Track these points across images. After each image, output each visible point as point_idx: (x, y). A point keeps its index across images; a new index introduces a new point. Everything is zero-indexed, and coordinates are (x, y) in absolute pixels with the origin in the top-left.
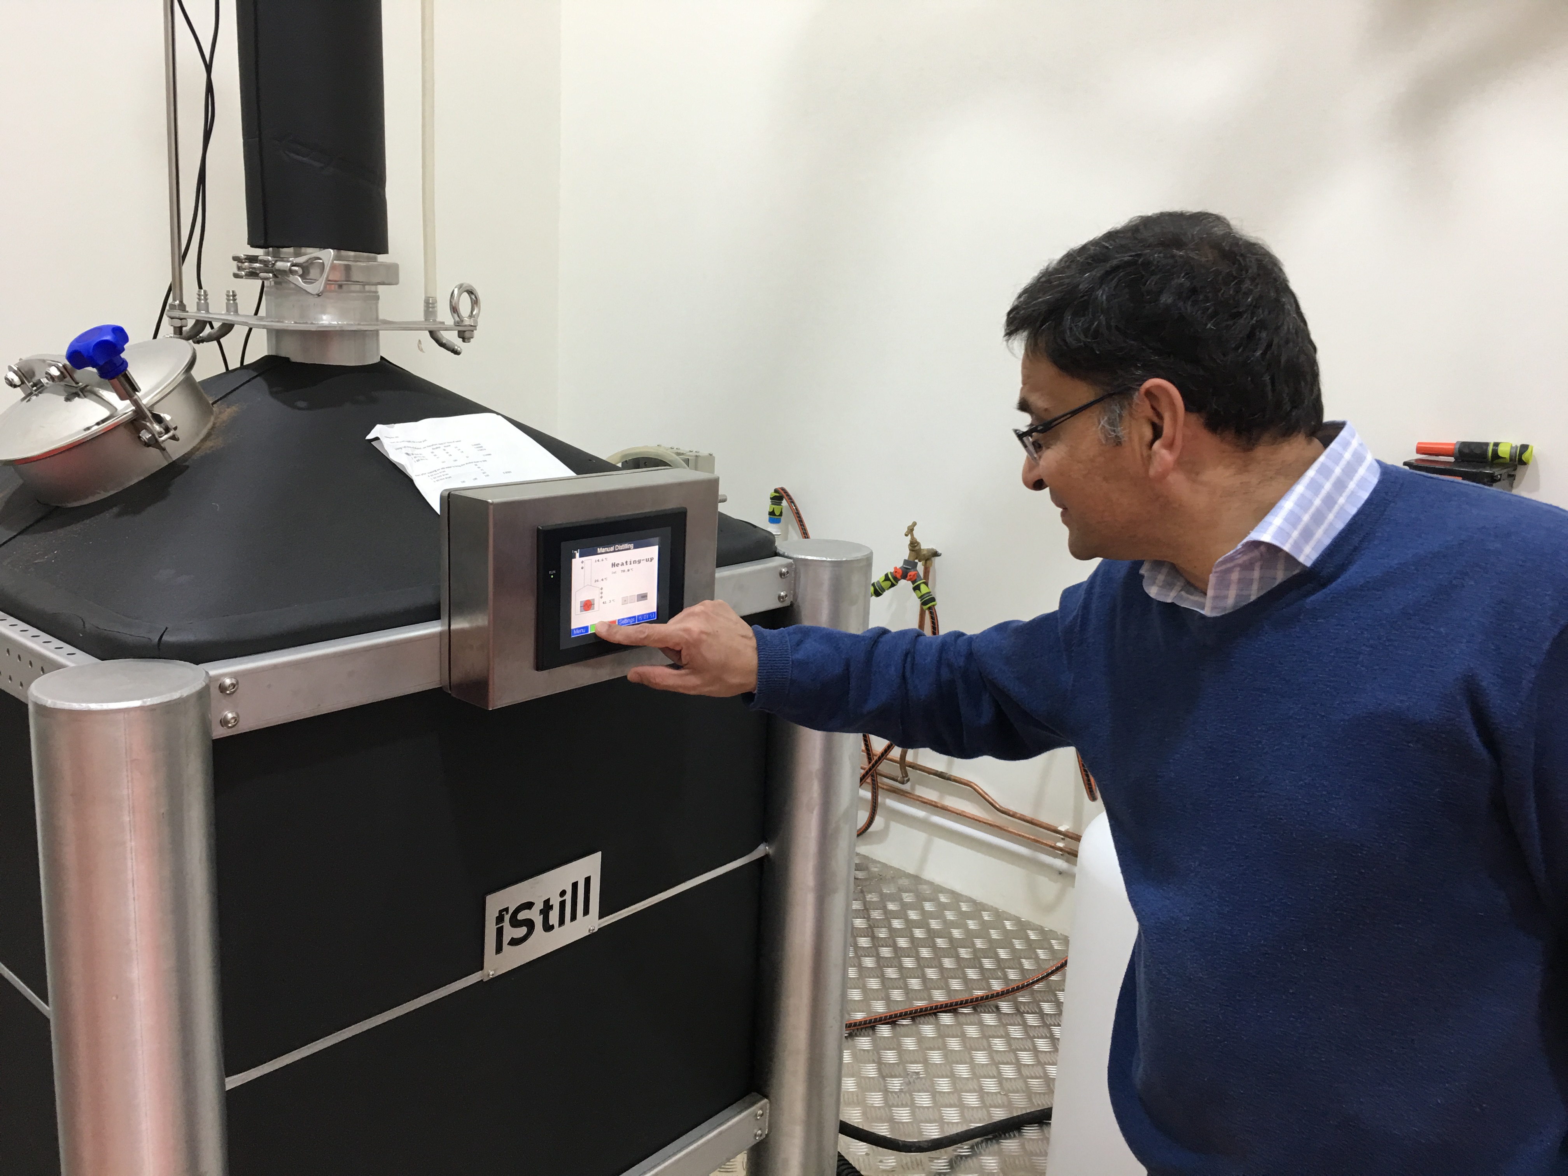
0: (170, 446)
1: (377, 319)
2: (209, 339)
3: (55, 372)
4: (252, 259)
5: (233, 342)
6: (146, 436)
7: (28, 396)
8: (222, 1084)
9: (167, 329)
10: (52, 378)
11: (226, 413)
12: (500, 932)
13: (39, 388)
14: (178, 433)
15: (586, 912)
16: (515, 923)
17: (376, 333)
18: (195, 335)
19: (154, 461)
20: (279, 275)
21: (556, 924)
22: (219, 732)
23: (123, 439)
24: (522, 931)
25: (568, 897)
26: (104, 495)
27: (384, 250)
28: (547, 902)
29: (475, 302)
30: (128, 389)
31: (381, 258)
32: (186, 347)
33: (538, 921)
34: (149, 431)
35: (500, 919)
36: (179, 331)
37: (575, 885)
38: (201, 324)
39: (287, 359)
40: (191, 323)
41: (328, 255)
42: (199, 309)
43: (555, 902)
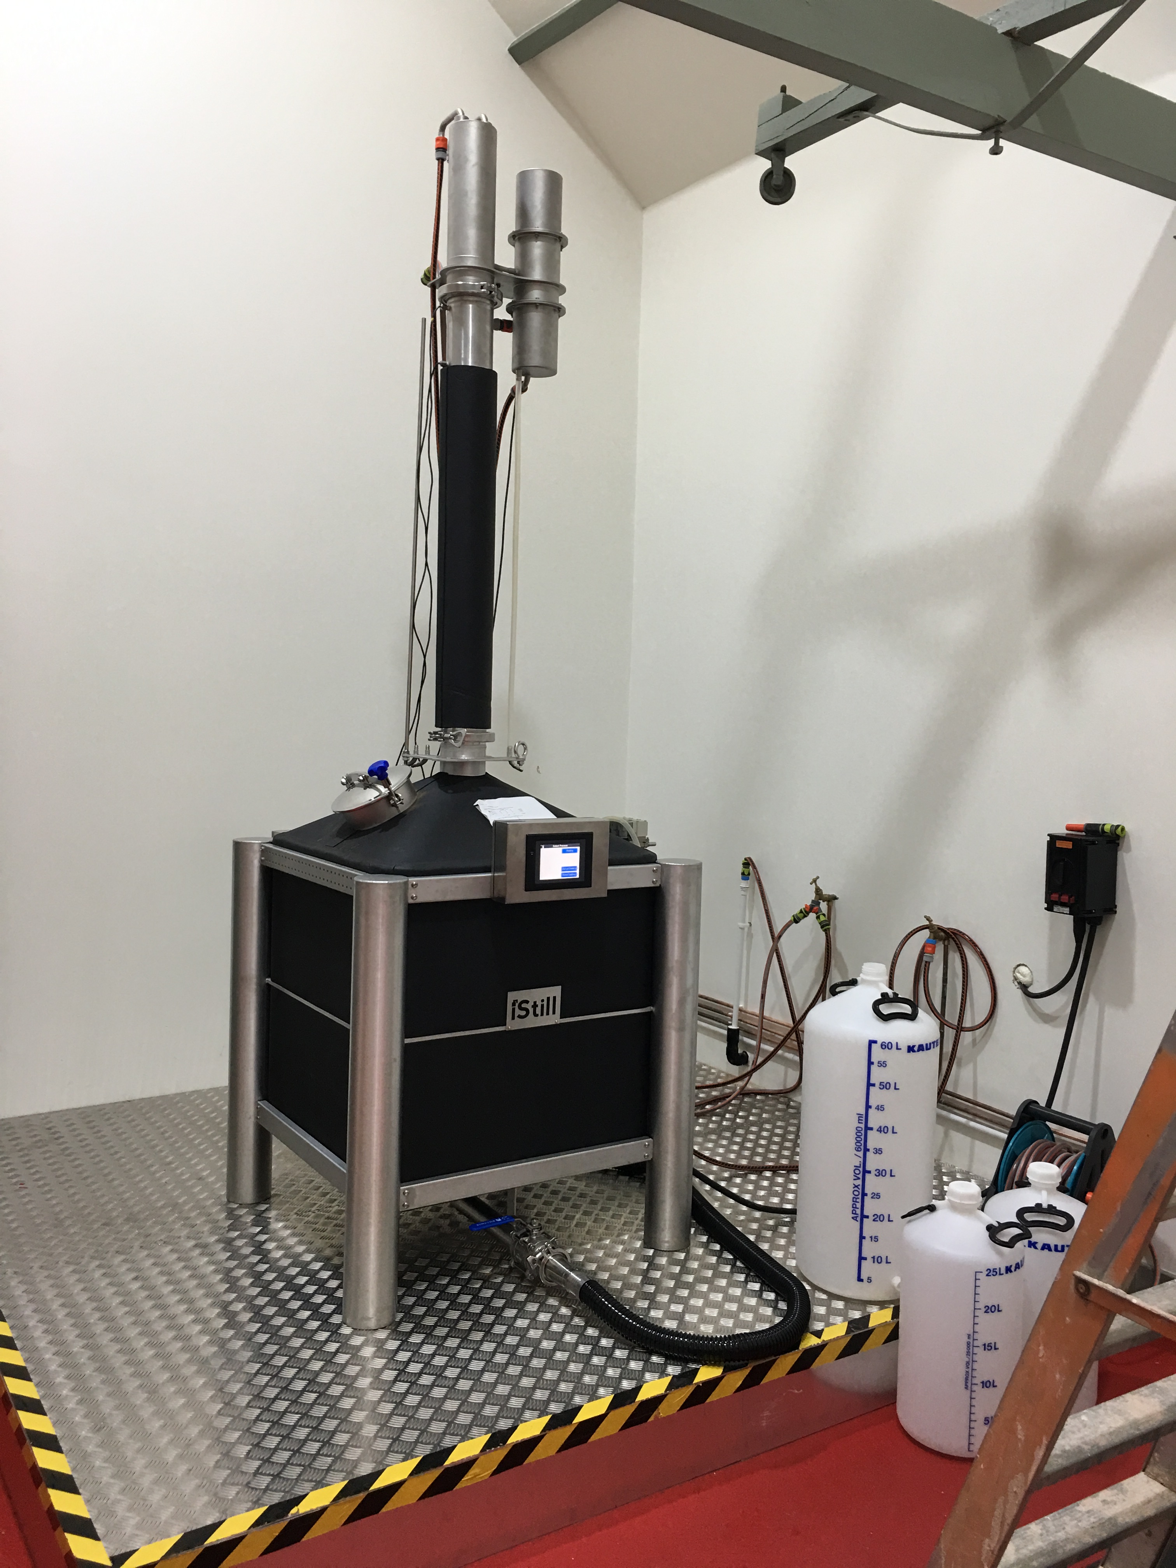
0: (400, 806)
1: (485, 756)
2: (417, 766)
3: (361, 778)
4: (435, 733)
5: (427, 767)
6: (392, 802)
7: (349, 789)
8: (403, 1041)
9: (401, 761)
10: (360, 780)
11: (421, 795)
12: (514, 1010)
13: (353, 785)
14: (404, 801)
15: (554, 1013)
16: (521, 1008)
17: (484, 762)
18: (412, 764)
19: (394, 812)
20: (445, 739)
21: (540, 1014)
22: (411, 901)
23: (383, 805)
24: (523, 1013)
25: (545, 1003)
26: (376, 825)
27: (489, 727)
28: (535, 1003)
29: (525, 749)
30: (387, 784)
31: (488, 730)
32: (408, 769)
33: (531, 1010)
34: (394, 800)
35: (514, 1004)
36: (406, 762)
37: (548, 999)
38: (414, 759)
39: (447, 773)
40: (411, 759)
41: (464, 731)
42: (414, 753)
43: (539, 1003)
